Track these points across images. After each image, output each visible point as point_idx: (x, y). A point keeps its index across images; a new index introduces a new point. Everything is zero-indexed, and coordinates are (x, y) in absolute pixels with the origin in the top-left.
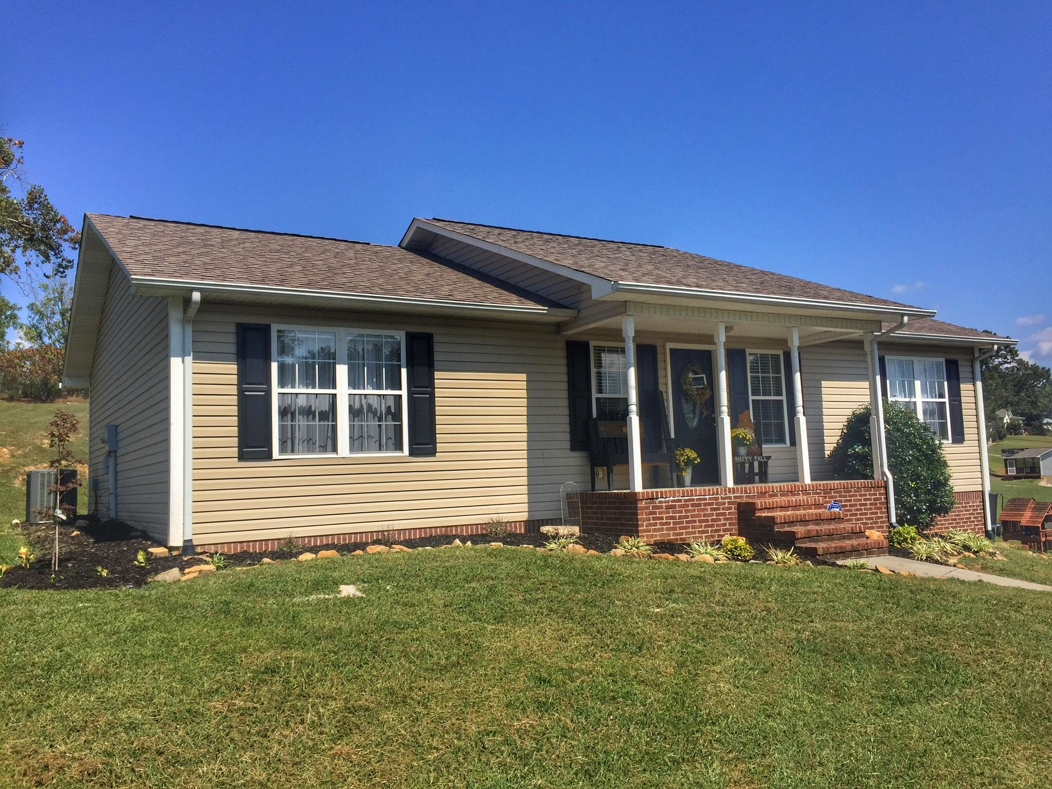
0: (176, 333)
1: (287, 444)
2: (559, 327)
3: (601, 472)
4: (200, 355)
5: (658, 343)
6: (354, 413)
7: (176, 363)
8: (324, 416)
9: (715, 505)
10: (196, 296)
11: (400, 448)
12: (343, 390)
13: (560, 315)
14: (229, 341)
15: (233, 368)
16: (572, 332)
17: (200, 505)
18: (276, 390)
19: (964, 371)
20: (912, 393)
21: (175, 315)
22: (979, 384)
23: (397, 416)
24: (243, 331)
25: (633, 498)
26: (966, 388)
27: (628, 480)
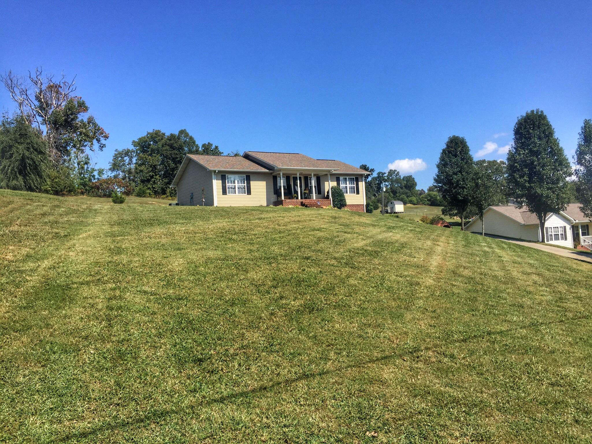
0: (213, 176)
1: (229, 193)
2: (271, 173)
3: (279, 198)
4: (217, 180)
5: (290, 176)
6: (238, 188)
7: (213, 180)
8: (234, 189)
9: (297, 202)
10: (217, 171)
11: (245, 193)
12: (236, 184)
13: (271, 171)
14: (220, 177)
15: (221, 181)
16: (274, 174)
17: (218, 201)
18: (227, 185)
19: (359, 179)
20: (346, 184)
21: (213, 174)
22: (364, 182)
23: (245, 189)
24: (222, 176)
25: (282, 200)
26: (360, 183)
27: (282, 198)
